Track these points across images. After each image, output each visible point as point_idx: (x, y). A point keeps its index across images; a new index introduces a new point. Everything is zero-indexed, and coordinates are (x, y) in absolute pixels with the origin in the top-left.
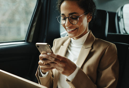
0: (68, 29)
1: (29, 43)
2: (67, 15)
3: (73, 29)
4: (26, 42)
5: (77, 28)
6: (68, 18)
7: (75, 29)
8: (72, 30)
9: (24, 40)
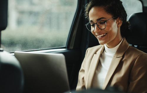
0: (98, 35)
1: (70, 50)
2: (95, 21)
3: (103, 35)
4: (67, 48)
5: (106, 34)
6: (96, 24)
7: (104, 35)
8: (101, 35)
9: (65, 46)
